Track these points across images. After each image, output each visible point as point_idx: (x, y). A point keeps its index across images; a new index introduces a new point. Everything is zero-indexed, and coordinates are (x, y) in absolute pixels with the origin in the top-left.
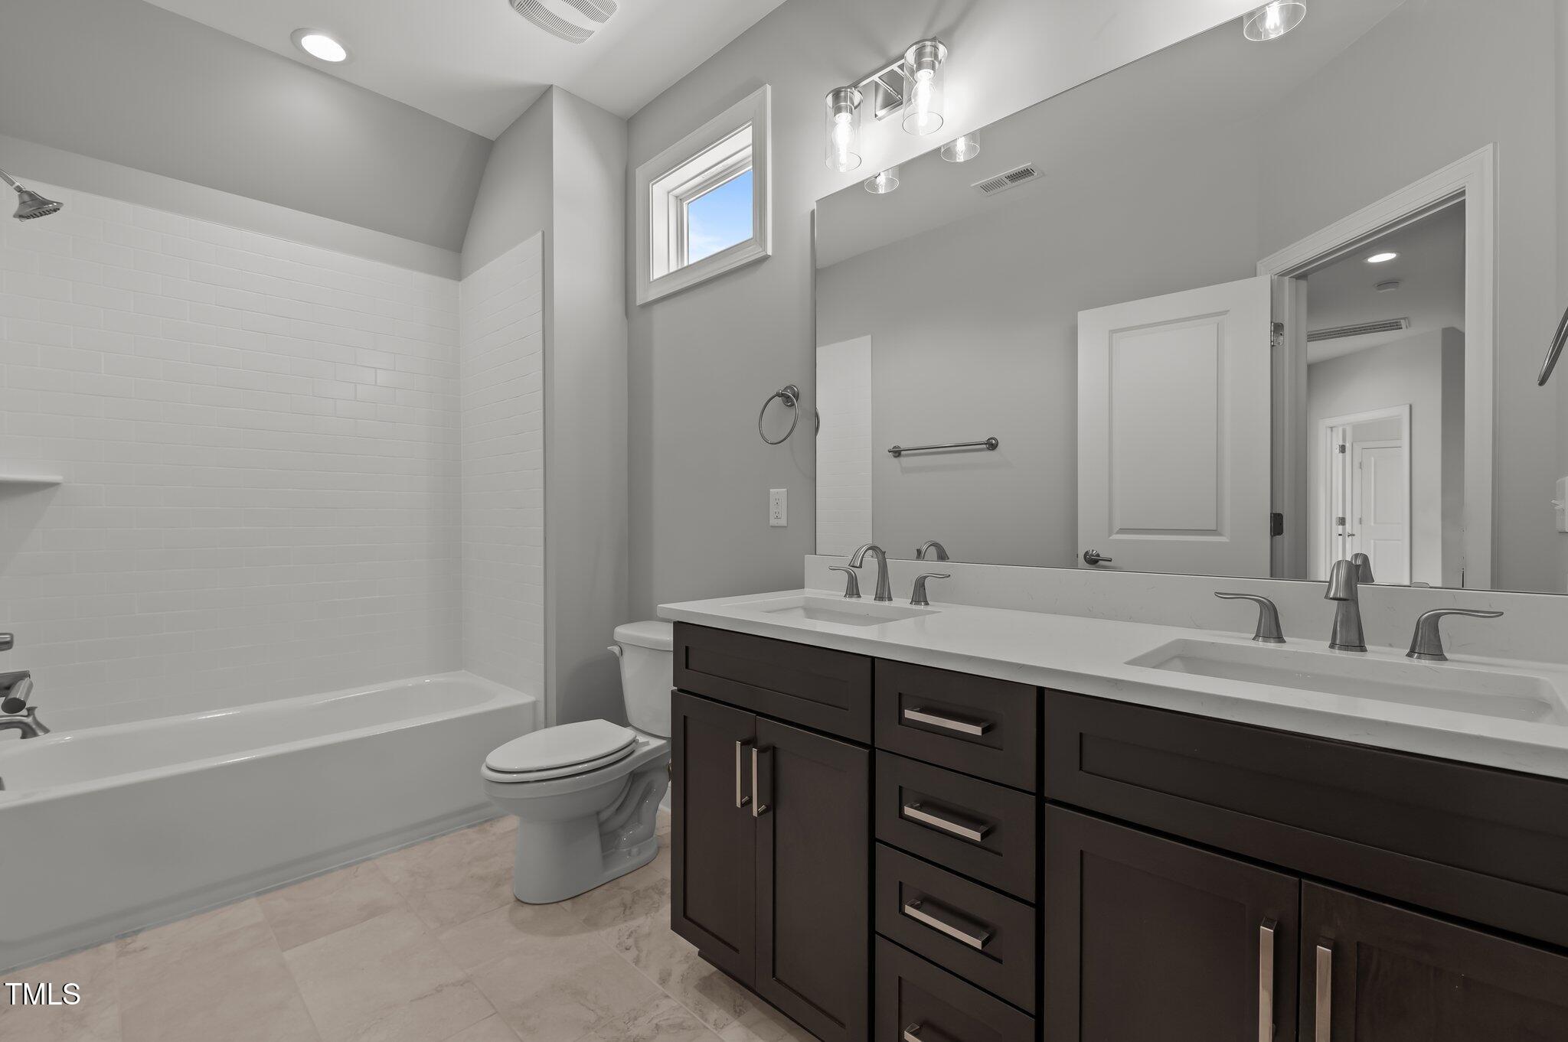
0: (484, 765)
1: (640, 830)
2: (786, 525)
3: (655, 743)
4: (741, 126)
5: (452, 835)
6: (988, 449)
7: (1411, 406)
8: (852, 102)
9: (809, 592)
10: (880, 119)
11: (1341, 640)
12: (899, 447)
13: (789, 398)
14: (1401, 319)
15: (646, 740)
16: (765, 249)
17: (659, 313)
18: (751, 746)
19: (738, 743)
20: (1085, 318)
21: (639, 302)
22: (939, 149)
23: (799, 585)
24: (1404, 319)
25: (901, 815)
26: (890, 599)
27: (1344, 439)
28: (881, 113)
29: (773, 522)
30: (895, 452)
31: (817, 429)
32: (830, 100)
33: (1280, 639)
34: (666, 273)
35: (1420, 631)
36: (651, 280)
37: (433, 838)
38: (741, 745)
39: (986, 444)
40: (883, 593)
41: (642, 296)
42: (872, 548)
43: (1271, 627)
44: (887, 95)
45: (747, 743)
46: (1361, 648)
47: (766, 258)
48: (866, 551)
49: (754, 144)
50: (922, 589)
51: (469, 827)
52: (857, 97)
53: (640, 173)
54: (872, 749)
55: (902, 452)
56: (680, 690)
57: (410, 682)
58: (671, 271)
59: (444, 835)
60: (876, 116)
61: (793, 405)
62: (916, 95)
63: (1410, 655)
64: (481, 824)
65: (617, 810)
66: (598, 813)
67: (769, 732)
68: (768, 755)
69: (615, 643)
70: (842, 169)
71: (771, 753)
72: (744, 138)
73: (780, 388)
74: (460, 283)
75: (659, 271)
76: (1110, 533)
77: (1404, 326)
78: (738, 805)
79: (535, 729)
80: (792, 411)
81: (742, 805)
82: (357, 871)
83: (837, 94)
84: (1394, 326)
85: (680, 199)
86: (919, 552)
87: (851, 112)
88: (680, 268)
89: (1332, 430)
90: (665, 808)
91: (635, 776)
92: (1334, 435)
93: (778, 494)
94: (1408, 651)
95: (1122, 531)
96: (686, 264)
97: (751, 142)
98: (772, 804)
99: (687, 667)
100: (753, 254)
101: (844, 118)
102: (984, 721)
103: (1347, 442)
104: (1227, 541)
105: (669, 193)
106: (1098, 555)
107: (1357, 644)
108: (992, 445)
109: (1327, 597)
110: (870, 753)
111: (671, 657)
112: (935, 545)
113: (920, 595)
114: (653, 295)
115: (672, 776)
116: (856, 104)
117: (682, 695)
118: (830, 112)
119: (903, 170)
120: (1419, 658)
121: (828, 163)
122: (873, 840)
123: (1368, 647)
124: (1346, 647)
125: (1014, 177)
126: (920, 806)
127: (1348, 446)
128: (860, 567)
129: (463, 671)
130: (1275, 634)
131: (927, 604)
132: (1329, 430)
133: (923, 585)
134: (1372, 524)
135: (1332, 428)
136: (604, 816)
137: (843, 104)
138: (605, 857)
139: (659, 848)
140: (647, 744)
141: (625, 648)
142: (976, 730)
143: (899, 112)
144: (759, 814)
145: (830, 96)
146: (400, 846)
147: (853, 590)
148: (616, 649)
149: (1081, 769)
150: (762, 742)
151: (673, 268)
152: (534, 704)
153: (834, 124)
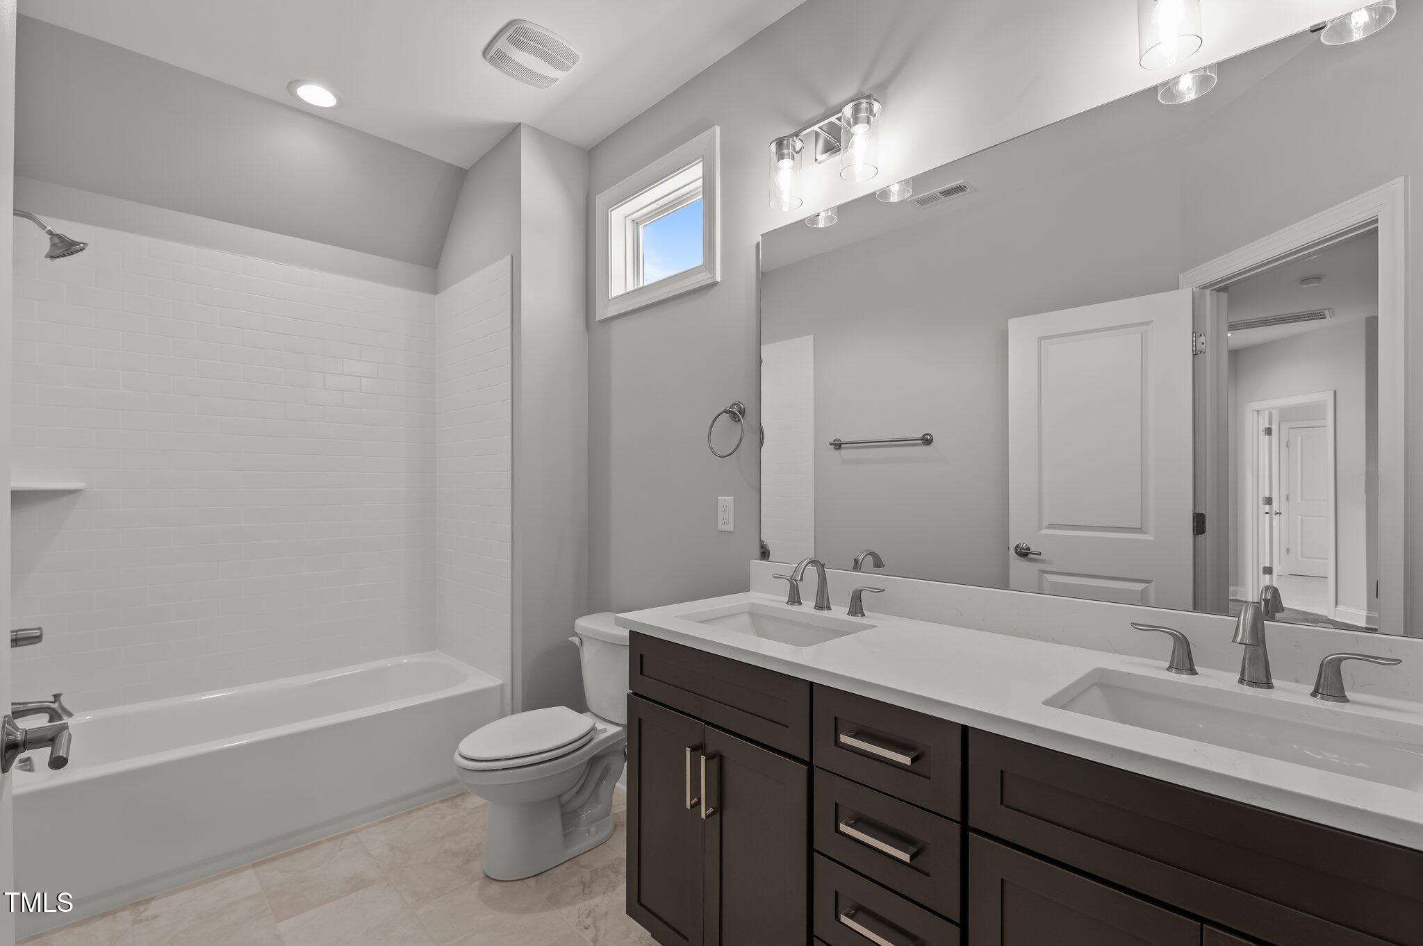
0: (457, 753)
1: (598, 809)
2: (732, 530)
3: (612, 730)
4: (693, 161)
5: (427, 809)
6: (924, 444)
7: (1335, 392)
8: (795, 150)
9: (754, 597)
10: (820, 163)
11: (1249, 676)
12: (839, 440)
13: (736, 414)
14: (1325, 309)
15: (604, 727)
16: (714, 275)
17: (617, 329)
18: (700, 751)
19: (688, 750)
20: (1015, 325)
21: (598, 318)
22: (875, 193)
23: (744, 587)
24: (1328, 309)
25: (837, 830)
26: (829, 608)
27: (1270, 422)
28: (821, 157)
29: (721, 527)
30: (835, 445)
31: (762, 443)
32: (773, 147)
33: (1192, 671)
34: (623, 292)
35: (1323, 673)
36: (610, 298)
37: (410, 813)
38: (691, 752)
39: (921, 440)
40: (822, 603)
41: (601, 313)
42: (813, 562)
43: (1184, 660)
44: (827, 142)
45: (698, 749)
46: (1269, 685)
47: (715, 284)
48: (807, 565)
49: (704, 177)
50: (859, 601)
51: (442, 801)
52: (798, 145)
53: (600, 200)
54: (810, 765)
55: (843, 445)
56: (635, 694)
57: (389, 662)
58: (627, 291)
59: (419, 809)
60: (816, 160)
61: (739, 420)
62: (852, 145)
63: (1314, 694)
64: (453, 798)
65: (577, 793)
66: (560, 796)
67: (716, 741)
68: (715, 761)
69: (576, 634)
70: (785, 209)
71: (718, 760)
72: (695, 173)
73: (727, 406)
74: (437, 296)
75: (617, 289)
76: (1040, 528)
77: (1327, 315)
78: (688, 806)
79: (502, 715)
80: (738, 425)
81: (692, 806)
82: (342, 844)
83: (780, 143)
84: (1318, 315)
85: (636, 223)
86: (856, 561)
87: (793, 158)
88: (636, 288)
89: (1258, 414)
90: (621, 786)
91: (594, 761)
92: (1261, 420)
93: (726, 501)
94: (1312, 688)
95: (1051, 526)
96: (641, 285)
97: (701, 175)
98: (719, 807)
99: (642, 673)
100: (702, 279)
101: (786, 163)
102: (913, 749)
103: (1273, 423)
104: (1152, 539)
105: (626, 217)
106: (1028, 549)
107: (1265, 681)
108: (927, 441)
109: (1234, 640)
110: (809, 769)
111: (627, 651)
112: (872, 554)
113: (856, 608)
114: (612, 311)
115: (627, 758)
116: (797, 149)
117: (636, 698)
118: (774, 157)
119: (841, 210)
120: (1322, 698)
121: (772, 204)
122: (811, 851)
123: (1275, 682)
124: (1254, 683)
125: (947, 193)
126: (855, 823)
127: (1275, 428)
128: (801, 580)
129: (437, 651)
130: (1188, 666)
131: (863, 615)
132: (1255, 413)
133: (860, 597)
134: (1299, 501)
135: (1258, 411)
136: (565, 798)
137: (785, 151)
138: (565, 836)
139: (615, 826)
140: (604, 730)
141: (584, 640)
142: (905, 760)
143: (837, 158)
144: (707, 816)
145: (774, 144)
146: (379, 820)
147: (795, 598)
148: (576, 640)
149: (1002, 803)
150: (710, 749)
151: (630, 288)
152: (502, 687)
153: (778, 169)
